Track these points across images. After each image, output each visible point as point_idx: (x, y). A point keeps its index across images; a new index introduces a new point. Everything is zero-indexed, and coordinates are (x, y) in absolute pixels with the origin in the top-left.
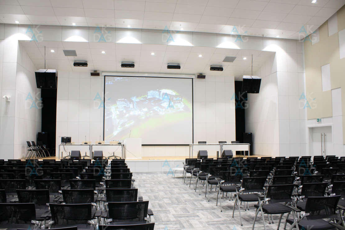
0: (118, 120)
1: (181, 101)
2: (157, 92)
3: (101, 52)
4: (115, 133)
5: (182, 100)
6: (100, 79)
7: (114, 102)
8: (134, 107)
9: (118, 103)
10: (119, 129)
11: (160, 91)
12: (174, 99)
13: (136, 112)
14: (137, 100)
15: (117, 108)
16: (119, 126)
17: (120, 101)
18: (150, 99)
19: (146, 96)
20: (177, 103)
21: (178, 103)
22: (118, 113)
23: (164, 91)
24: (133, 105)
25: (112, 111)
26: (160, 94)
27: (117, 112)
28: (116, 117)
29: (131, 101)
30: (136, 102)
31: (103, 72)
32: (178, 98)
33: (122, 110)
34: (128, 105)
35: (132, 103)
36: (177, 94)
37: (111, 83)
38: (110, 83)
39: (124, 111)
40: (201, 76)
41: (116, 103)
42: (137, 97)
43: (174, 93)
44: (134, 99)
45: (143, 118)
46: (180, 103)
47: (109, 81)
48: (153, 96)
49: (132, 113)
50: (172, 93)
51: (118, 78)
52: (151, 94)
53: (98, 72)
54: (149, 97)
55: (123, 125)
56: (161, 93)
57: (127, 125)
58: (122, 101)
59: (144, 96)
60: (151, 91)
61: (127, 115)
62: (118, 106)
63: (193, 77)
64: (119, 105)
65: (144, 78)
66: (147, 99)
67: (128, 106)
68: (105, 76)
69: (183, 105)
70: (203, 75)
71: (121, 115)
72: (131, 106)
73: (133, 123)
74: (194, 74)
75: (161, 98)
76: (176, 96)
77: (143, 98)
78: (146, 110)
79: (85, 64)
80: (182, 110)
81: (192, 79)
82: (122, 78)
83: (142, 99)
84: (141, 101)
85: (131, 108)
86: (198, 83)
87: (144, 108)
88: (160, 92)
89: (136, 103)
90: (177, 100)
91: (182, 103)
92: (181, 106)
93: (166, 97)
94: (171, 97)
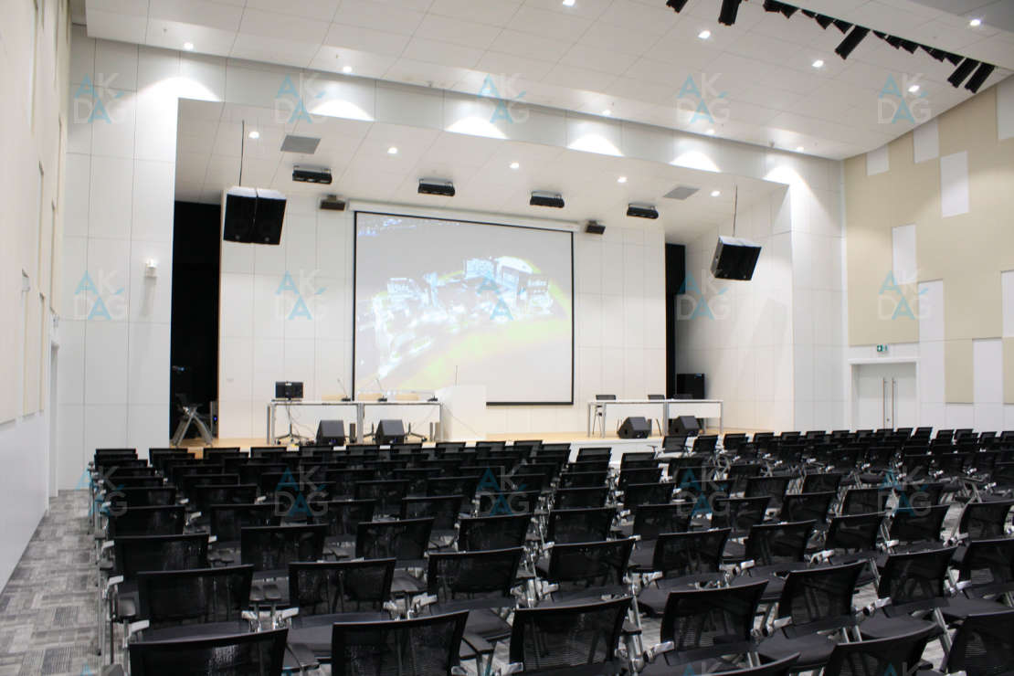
0: (390, 337)
1: (546, 289)
2: (489, 264)
3: (388, 149)
4: (384, 372)
5: (549, 287)
6: (344, 218)
7: (380, 286)
8: (431, 302)
9: (391, 288)
10: (395, 360)
11: (496, 260)
12: (530, 283)
13: (437, 316)
14: (441, 283)
15: (389, 302)
16: (394, 353)
17: (395, 282)
18: (471, 282)
19: (464, 273)
20: (537, 294)
21: (540, 294)
22: (392, 316)
23: (505, 261)
24: (430, 296)
25: (375, 311)
26: (495, 268)
27: (389, 312)
28: (385, 328)
29: (424, 286)
30: (438, 288)
31: (350, 200)
32: (538, 283)
33: (401, 308)
34: (415, 296)
35: (426, 290)
36: (537, 271)
37: (371, 231)
38: (368, 232)
39: (407, 312)
40: (594, 228)
41: (386, 289)
42: (439, 275)
43: (529, 269)
44: (432, 279)
45: (455, 330)
46: (543, 294)
47: (367, 228)
48: (478, 273)
49: (426, 318)
50: (524, 267)
51: (391, 220)
52: (475, 267)
53: (340, 199)
54: (468, 276)
55: (403, 349)
56: (499, 269)
57: (414, 351)
58: (400, 283)
59: (459, 273)
60: (475, 261)
61: (414, 323)
62: (390, 296)
63: (575, 228)
64: (392, 295)
65: (458, 224)
66: (463, 281)
67: (416, 299)
68: (356, 212)
69: (551, 300)
70: (599, 224)
71: (399, 323)
72: (425, 298)
73: (427, 345)
74: (576, 222)
75: (498, 281)
76: (534, 277)
77: (456, 278)
78: (460, 309)
79: (323, 178)
80: (548, 312)
81: (572, 233)
82: (400, 220)
83: (453, 281)
84: (451, 284)
85: (425, 305)
86: (586, 244)
87: (457, 304)
88: (496, 264)
89: (436, 291)
90: (536, 288)
91: (547, 294)
92: (545, 302)
93: (510, 278)
94: (523, 277)
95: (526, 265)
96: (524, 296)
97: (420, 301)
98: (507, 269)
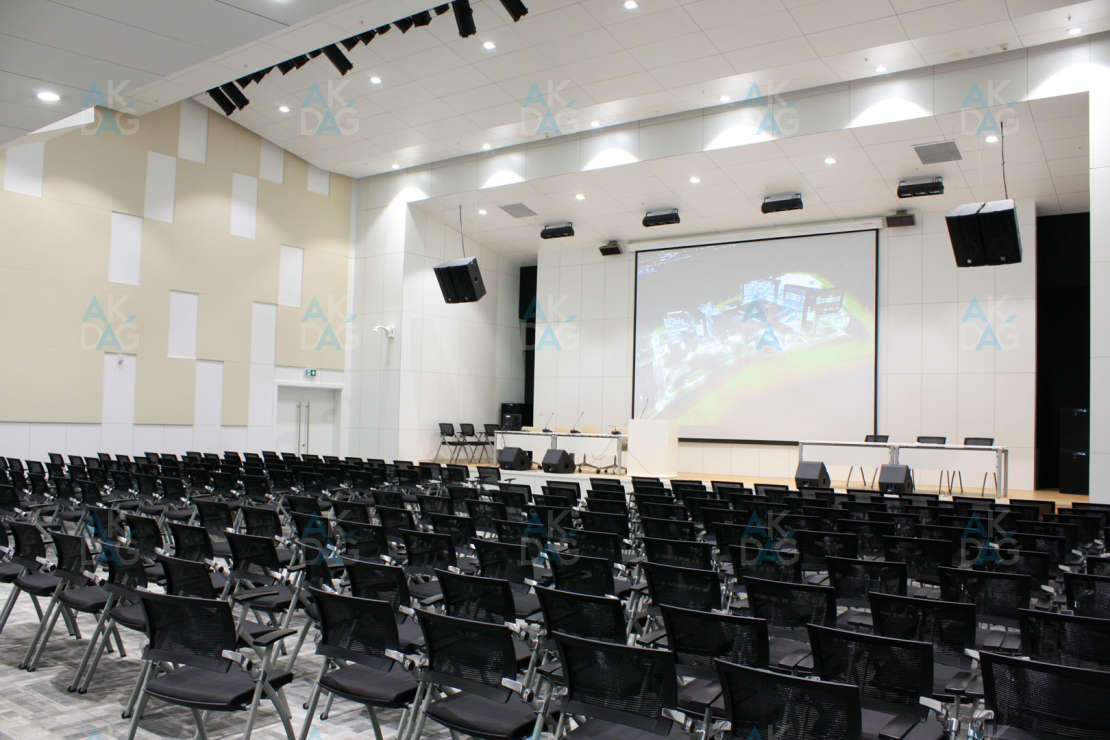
0: (667, 371)
1: (840, 306)
2: (769, 284)
3: (574, 195)
5: (844, 303)
6: (623, 263)
7: (658, 322)
8: (706, 333)
9: (668, 322)
10: (670, 395)
11: (777, 279)
12: (819, 301)
13: (712, 347)
14: (717, 311)
15: (665, 337)
16: (669, 387)
17: (672, 316)
19: (740, 298)
20: (828, 312)
21: (831, 312)
22: (668, 351)
23: (788, 279)
24: (705, 327)
25: (653, 347)
26: (776, 290)
27: (666, 348)
28: (662, 363)
29: (699, 316)
30: (713, 317)
31: (630, 242)
32: (830, 300)
33: (676, 342)
34: (691, 328)
35: (701, 321)
36: (828, 285)
37: (650, 268)
39: (683, 346)
40: (901, 220)
41: (663, 324)
42: (715, 303)
43: (818, 284)
44: (708, 310)
45: (730, 362)
46: (836, 311)
47: (646, 266)
48: (757, 296)
49: (701, 350)
50: (812, 283)
51: (668, 254)
52: (753, 290)
53: (618, 244)
54: (746, 301)
55: (678, 384)
56: (781, 287)
57: (689, 385)
58: (676, 316)
59: (736, 299)
60: (753, 284)
61: (689, 357)
62: (666, 331)
63: (879, 224)
64: (669, 329)
65: (734, 245)
66: (740, 307)
67: (692, 331)
68: (637, 252)
69: (848, 318)
70: (909, 213)
71: (675, 357)
72: (700, 329)
73: (702, 378)
74: (877, 217)
75: (780, 303)
76: (824, 292)
77: (732, 305)
78: (736, 338)
79: (567, 231)
80: (844, 333)
81: (877, 230)
82: (676, 253)
83: (729, 308)
84: (726, 312)
85: (701, 337)
86: (896, 241)
87: (733, 333)
88: (777, 283)
89: (712, 321)
90: (828, 306)
91: (842, 313)
92: (839, 322)
93: (794, 297)
94: (810, 295)
95: (812, 279)
96: (811, 316)
97: (695, 333)
98: (788, 288)
